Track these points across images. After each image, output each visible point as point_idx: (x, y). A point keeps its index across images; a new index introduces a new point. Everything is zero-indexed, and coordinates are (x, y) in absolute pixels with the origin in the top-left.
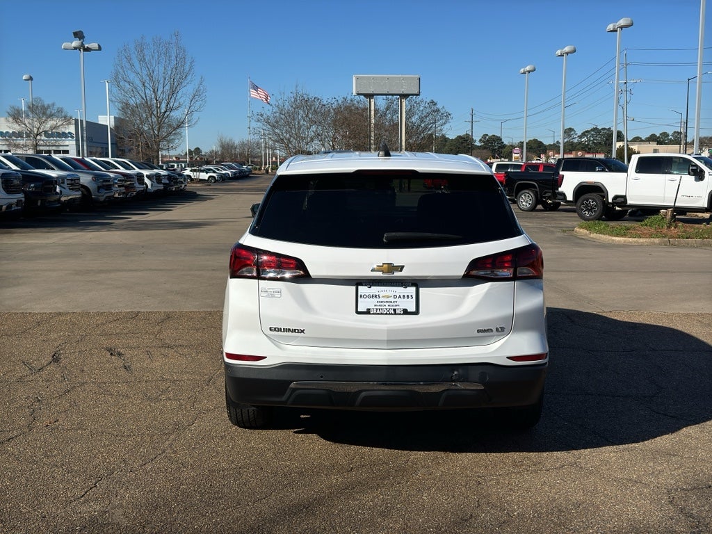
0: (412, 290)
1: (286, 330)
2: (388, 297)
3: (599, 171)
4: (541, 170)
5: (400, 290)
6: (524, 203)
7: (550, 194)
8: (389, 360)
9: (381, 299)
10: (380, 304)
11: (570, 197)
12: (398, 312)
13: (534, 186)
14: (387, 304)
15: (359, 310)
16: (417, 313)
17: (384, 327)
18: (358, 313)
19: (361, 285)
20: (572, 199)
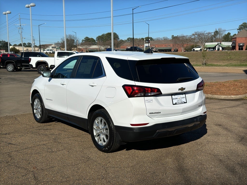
0: (184, 95)
1: (155, 113)
2: (180, 98)
3: (38, 57)
4: (9, 56)
5: (182, 96)
6: (10, 69)
7: (20, 65)
8: (183, 118)
9: (178, 99)
10: (178, 101)
11: (34, 66)
12: (183, 103)
13: (13, 62)
14: (180, 101)
15: (174, 103)
16: (186, 102)
17: (182, 108)
18: (174, 104)
19: (173, 95)
20: (35, 67)
